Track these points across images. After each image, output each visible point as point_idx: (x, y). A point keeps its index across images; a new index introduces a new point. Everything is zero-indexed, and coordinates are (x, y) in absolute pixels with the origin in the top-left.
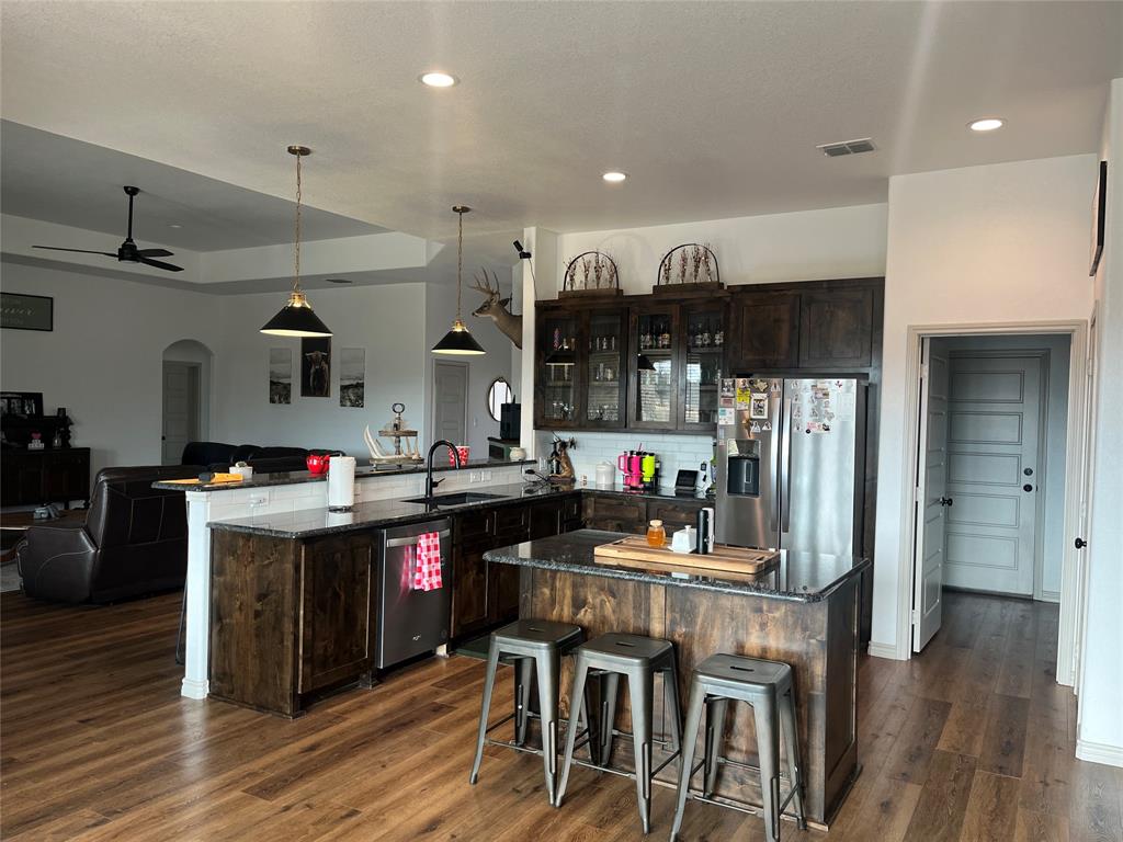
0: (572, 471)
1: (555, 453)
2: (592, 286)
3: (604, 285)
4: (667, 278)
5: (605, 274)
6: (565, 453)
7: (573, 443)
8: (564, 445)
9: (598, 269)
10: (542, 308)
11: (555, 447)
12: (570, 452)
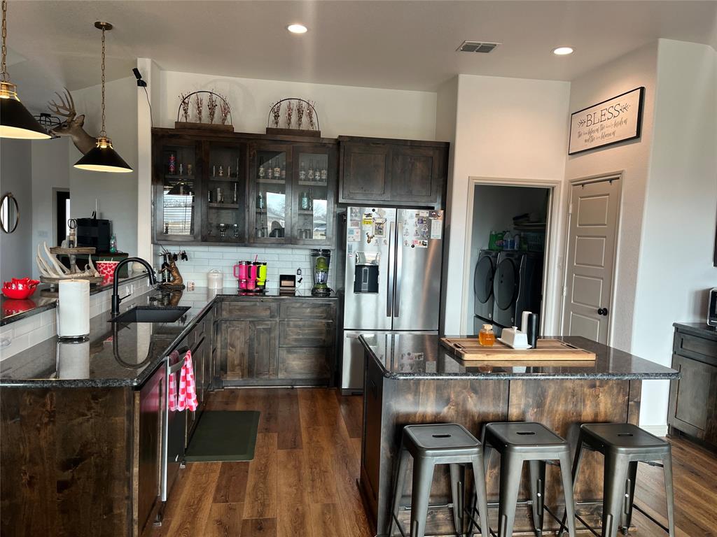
0: (181, 280)
1: (165, 264)
2: (205, 119)
3: (217, 120)
4: (277, 123)
5: (217, 111)
6: (175, 265)
7: (184, 256)
8: (175, 257)
9: (212, 107)
10: (158, 135)
11: (165, 259)
12: (180, 264)
